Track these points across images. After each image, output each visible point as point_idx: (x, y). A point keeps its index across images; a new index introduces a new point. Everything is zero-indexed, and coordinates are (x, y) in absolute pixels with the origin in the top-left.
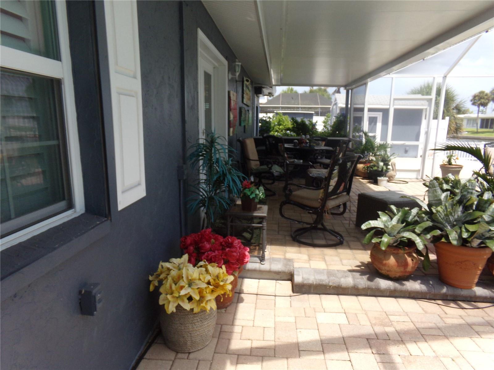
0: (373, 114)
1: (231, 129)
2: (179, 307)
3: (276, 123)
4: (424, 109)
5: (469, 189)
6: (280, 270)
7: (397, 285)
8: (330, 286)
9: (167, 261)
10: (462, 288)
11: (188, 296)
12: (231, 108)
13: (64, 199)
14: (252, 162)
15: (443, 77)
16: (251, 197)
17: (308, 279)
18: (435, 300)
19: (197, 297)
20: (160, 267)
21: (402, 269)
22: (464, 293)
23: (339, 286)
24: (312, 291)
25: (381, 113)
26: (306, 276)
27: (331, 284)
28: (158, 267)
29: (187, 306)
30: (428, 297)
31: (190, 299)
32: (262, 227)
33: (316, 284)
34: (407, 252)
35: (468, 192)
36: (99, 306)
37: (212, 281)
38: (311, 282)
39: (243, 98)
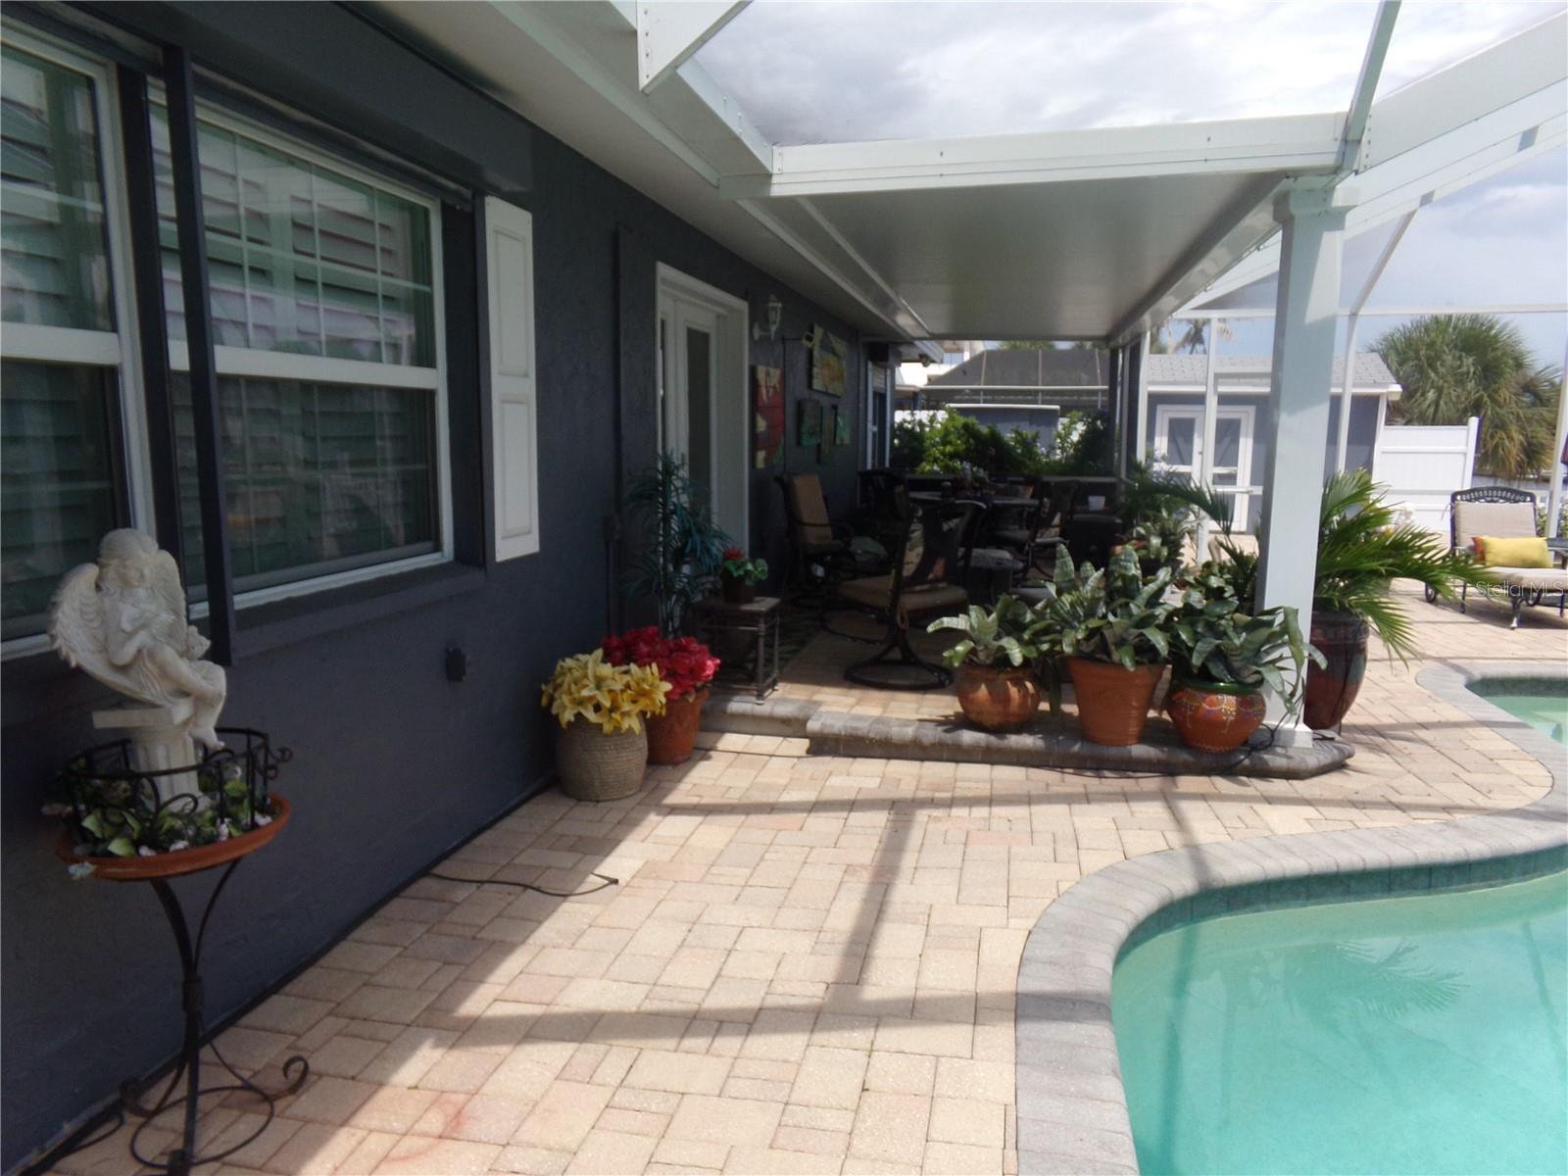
0: (1232, 412)
1: (761, 455)
2: (579, 716)
3: (937, 439)
4: (1383, 394)
5: (1121, 560)
6: (789, 715)
7: (993, 739)
8: (871, 740)
9: (571, 656)
10: (1110, 744)
11: (594, 702)
12: (760, 404)
13: (430, 539)
14: (807, 528)
15: (1350, 316)
16: (735, 574)
17: (832, 726)
18: (1062, 768)
19: (607, 704)
20: (558, 668)
21: (1000, 708)
22: (1113, 752)
23: (886, 739)
24: (842, 751)
25: (1252, 410)
26: (829, 722)
27: (872, 735)
28: (555, 668)
29: (591, 716)
30: (1051, 764)
31: (598, 708)
32: (758, 632)
33: (845, 735)
34: (1010, 676)
35: (1121, 567)
36: (469, 670)
37: (632, 684)
38: (835, 730)
39: (810, 376)
